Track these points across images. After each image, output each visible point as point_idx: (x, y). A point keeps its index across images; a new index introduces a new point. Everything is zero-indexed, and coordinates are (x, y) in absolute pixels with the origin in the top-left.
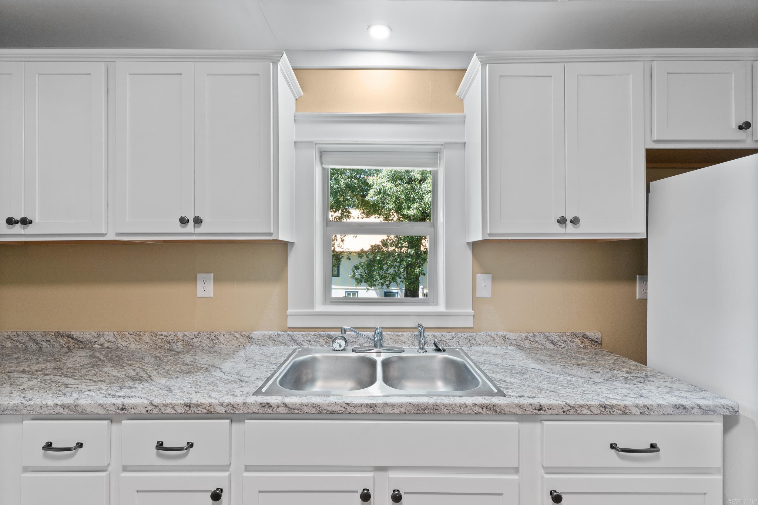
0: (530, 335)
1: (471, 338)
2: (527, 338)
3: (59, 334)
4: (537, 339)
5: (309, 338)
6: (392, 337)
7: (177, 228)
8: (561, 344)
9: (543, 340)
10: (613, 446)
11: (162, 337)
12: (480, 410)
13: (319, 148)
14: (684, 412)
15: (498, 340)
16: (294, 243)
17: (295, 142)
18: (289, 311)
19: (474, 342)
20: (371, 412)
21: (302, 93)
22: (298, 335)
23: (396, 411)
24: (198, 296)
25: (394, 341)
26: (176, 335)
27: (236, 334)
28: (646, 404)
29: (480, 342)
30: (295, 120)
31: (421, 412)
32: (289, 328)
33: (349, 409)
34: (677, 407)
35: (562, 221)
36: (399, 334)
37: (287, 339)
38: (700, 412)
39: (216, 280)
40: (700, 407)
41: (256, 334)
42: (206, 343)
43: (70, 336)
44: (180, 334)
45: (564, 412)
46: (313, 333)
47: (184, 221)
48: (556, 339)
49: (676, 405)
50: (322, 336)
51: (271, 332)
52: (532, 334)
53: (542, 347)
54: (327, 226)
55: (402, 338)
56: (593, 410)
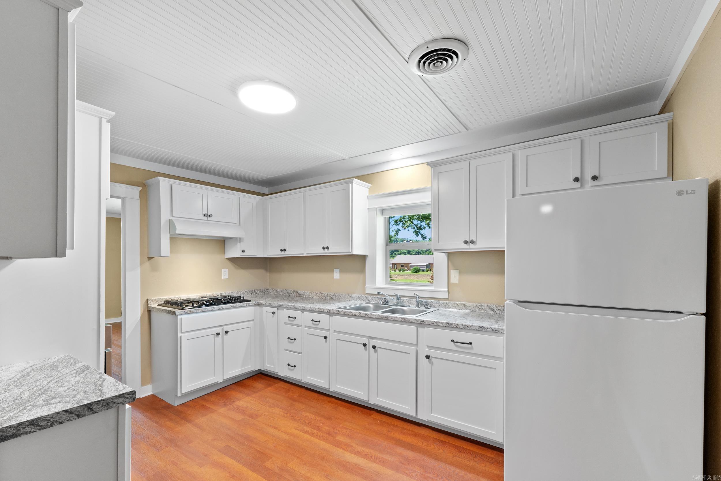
0: (479, 305)
1: (446, 304)
2: (477, 306)
3: (294, 291)
4: (483, 308)
5: (373, 299)
6: (408, 301)
7: (322, 251)
8: (498, 311)
9: (486, 308)
10: (453, 341)
11: (323, 294)
12: (402, 320)
13: (380, 209)
14: (484, 330)
15: (460, 306)
16: (368, 255)
17: (368, 209)
18: (366, 286)
19: (447, 306)
20: (367, 316)
21: (371, 185)
22: (369, 297)
23: (374, 317)
24: (335, 278)
25: (409, 303)
26: (327, 294)
27: (347, 295)
28: (466, 324)
29: (451, 307)
30: (368, 198)
31: (382, 318)
32: (367, 294)
33: (360, 315)
34: (480, 327)
35: (466, 242)
36: (411, 299)
37: (365, 299)
38: (491, 330)
39: (341, 272)
40: (491, 328)
41: (354, 295)
42: (337, 297)
43: (297, 292)
44: (329, 294)
45: (432, 324)
46: (375, 297)
47: (324, 248)
48: (495, 308)
49: (480, 326)
50: (378, 298)
51: (359, 295)
52: (480, 304)
53: (486, 312)
54: (387, 246)
55: (412, 302)
56: (444, 324)
